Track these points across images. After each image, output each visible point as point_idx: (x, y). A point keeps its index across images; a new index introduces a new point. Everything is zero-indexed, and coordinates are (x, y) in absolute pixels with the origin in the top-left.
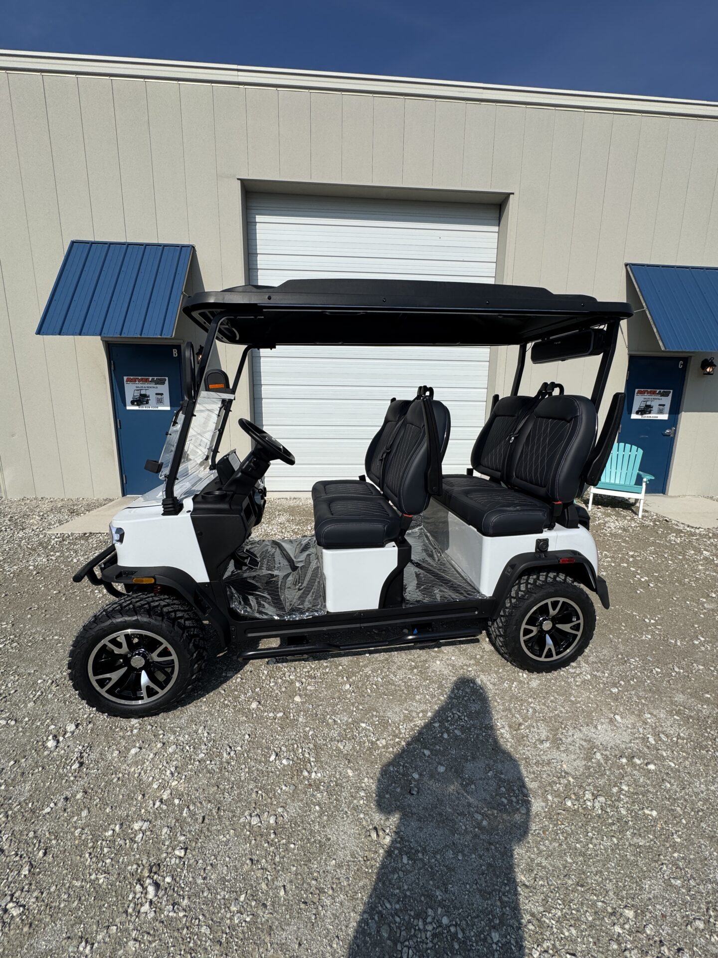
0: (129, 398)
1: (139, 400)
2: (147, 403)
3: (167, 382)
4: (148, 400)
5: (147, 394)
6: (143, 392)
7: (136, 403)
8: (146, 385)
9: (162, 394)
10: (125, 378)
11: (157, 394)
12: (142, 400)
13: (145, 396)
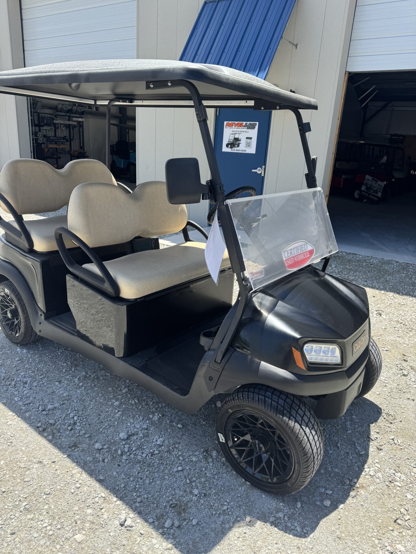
0: (225, 142)
1: (233, 143)
2: (238, 146)
3: (257, 127)
4: (239, 143)
5: (240, 137)
6: (237, 136)
7: (229, 146)
8: (240, 130)
9: (251, 138)
10: (225, 123)
11: (247, 138)
12: (235, 143)
13: (237, 139)
